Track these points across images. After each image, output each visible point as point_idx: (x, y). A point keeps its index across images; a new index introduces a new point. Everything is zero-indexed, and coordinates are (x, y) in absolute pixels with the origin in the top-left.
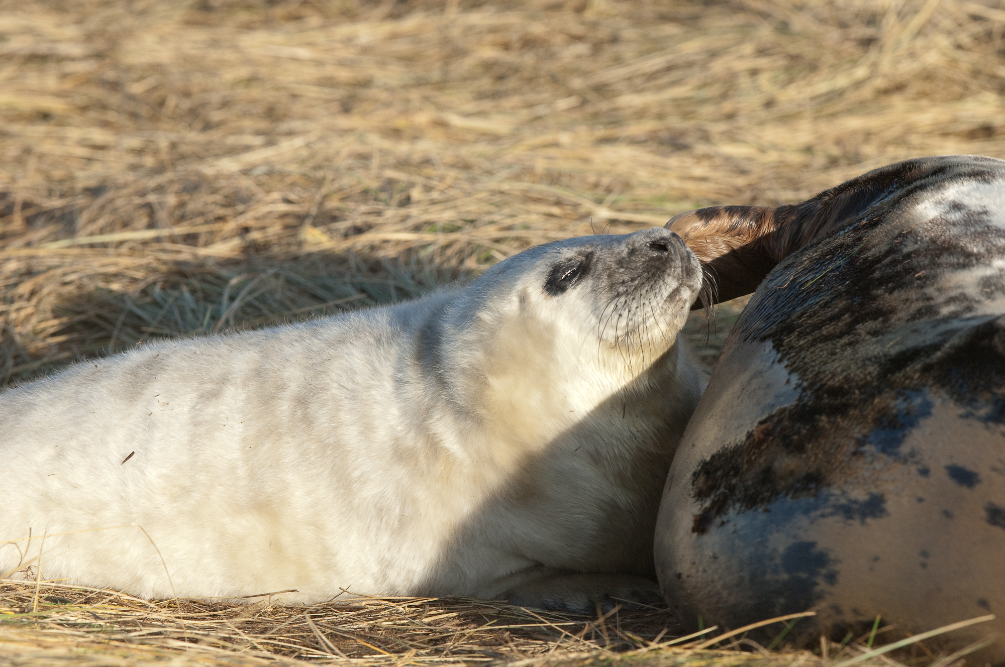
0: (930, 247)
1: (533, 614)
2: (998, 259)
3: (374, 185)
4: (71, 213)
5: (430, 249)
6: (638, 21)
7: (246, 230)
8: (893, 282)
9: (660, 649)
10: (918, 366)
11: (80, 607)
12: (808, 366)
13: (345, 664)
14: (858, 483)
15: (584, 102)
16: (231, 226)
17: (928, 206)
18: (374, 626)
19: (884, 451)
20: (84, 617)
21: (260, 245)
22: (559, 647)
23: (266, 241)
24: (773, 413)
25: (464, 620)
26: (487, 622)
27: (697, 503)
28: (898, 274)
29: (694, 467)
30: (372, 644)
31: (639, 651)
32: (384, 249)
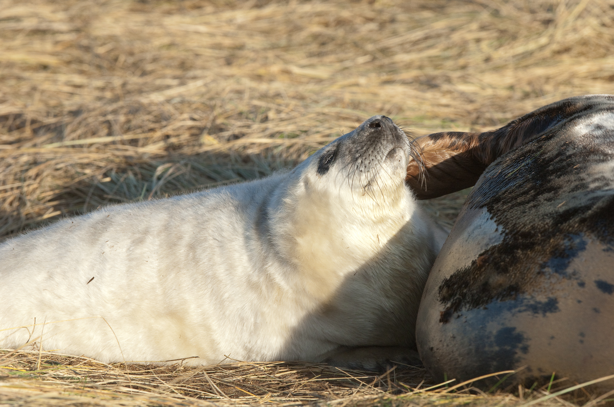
0: (583, 151)
1: (343, 371)
3: (246, 109)
4: (61, 126)
5: (280, 149)
6: (407, 9)
7: (168, 137)
8: (560, 171)
9: (420, 392)
10: (577, 219)
11: (66, 367)
12: (509, 220)
14: (541, 291)
15: (374, 59)
16: (158, 134)
17: (582, 127)
18: (246, 379)
19: (556, 271)
20: (69, 373)
21: (176, 146)
22: (358, 391)
23: (180, 144)
24: (488, 249)
25: (301, 375)
26: (315, 376)
27: (442, 304)
28: (563, 167)
29: (440, 283)
30: (244, 390)
31: (408, 394)
32: (252, 148)
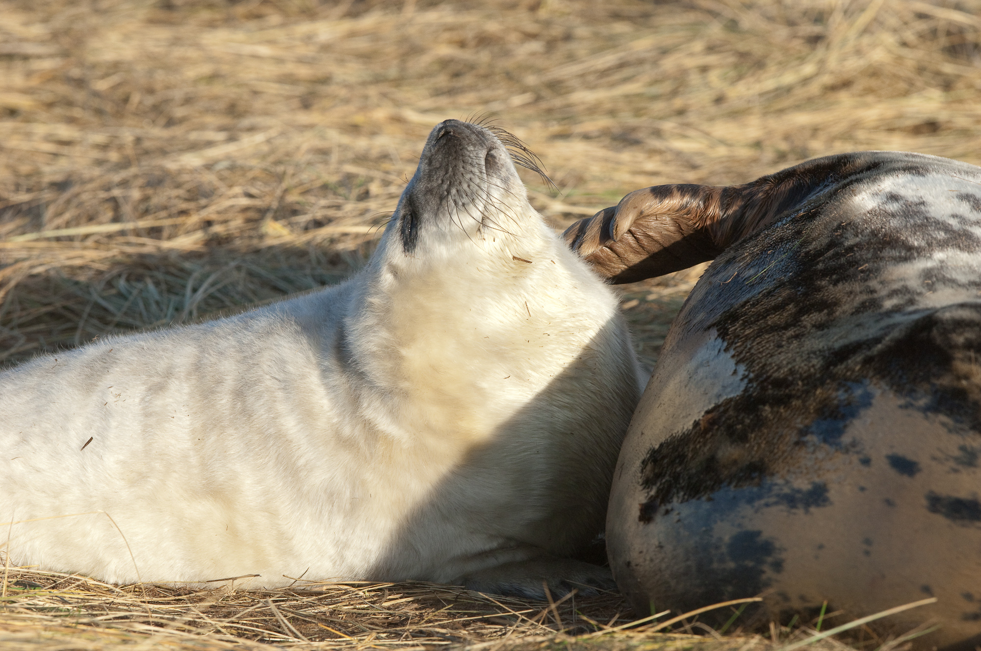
0: (872, 241)
1: (490, 599)
2: (939, 251)
3: (333, 179)
4: (38, 207)
6: (590, 19)
7: (209, 223)
8: (836, 273)
9: (614, 632)
10: (860, 357)
11: (49, 592)
12: (755, 357)
13: (307, 647)
14: (801, 472)
15: (538, 99)
16: (194, 219)
17: (865, 197)
18: (335, 610)
19: (825, 441)
20: (52, 601)
21: (222, 238)
22: (515, 631)
23: (228, 234)
24: (720, 403)
25: (422, 604)
26: (446, 606)
27: (644, 491)
28: (841, 266)
29: (643, 455)
30: (333, 629)
31: (594, 634)
32: (344, 242)
